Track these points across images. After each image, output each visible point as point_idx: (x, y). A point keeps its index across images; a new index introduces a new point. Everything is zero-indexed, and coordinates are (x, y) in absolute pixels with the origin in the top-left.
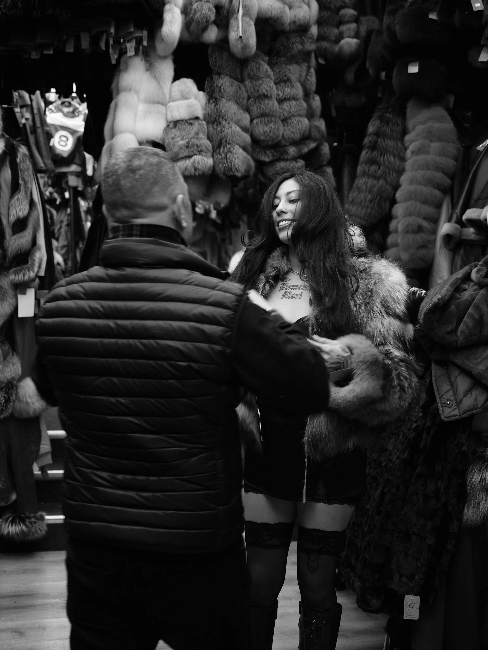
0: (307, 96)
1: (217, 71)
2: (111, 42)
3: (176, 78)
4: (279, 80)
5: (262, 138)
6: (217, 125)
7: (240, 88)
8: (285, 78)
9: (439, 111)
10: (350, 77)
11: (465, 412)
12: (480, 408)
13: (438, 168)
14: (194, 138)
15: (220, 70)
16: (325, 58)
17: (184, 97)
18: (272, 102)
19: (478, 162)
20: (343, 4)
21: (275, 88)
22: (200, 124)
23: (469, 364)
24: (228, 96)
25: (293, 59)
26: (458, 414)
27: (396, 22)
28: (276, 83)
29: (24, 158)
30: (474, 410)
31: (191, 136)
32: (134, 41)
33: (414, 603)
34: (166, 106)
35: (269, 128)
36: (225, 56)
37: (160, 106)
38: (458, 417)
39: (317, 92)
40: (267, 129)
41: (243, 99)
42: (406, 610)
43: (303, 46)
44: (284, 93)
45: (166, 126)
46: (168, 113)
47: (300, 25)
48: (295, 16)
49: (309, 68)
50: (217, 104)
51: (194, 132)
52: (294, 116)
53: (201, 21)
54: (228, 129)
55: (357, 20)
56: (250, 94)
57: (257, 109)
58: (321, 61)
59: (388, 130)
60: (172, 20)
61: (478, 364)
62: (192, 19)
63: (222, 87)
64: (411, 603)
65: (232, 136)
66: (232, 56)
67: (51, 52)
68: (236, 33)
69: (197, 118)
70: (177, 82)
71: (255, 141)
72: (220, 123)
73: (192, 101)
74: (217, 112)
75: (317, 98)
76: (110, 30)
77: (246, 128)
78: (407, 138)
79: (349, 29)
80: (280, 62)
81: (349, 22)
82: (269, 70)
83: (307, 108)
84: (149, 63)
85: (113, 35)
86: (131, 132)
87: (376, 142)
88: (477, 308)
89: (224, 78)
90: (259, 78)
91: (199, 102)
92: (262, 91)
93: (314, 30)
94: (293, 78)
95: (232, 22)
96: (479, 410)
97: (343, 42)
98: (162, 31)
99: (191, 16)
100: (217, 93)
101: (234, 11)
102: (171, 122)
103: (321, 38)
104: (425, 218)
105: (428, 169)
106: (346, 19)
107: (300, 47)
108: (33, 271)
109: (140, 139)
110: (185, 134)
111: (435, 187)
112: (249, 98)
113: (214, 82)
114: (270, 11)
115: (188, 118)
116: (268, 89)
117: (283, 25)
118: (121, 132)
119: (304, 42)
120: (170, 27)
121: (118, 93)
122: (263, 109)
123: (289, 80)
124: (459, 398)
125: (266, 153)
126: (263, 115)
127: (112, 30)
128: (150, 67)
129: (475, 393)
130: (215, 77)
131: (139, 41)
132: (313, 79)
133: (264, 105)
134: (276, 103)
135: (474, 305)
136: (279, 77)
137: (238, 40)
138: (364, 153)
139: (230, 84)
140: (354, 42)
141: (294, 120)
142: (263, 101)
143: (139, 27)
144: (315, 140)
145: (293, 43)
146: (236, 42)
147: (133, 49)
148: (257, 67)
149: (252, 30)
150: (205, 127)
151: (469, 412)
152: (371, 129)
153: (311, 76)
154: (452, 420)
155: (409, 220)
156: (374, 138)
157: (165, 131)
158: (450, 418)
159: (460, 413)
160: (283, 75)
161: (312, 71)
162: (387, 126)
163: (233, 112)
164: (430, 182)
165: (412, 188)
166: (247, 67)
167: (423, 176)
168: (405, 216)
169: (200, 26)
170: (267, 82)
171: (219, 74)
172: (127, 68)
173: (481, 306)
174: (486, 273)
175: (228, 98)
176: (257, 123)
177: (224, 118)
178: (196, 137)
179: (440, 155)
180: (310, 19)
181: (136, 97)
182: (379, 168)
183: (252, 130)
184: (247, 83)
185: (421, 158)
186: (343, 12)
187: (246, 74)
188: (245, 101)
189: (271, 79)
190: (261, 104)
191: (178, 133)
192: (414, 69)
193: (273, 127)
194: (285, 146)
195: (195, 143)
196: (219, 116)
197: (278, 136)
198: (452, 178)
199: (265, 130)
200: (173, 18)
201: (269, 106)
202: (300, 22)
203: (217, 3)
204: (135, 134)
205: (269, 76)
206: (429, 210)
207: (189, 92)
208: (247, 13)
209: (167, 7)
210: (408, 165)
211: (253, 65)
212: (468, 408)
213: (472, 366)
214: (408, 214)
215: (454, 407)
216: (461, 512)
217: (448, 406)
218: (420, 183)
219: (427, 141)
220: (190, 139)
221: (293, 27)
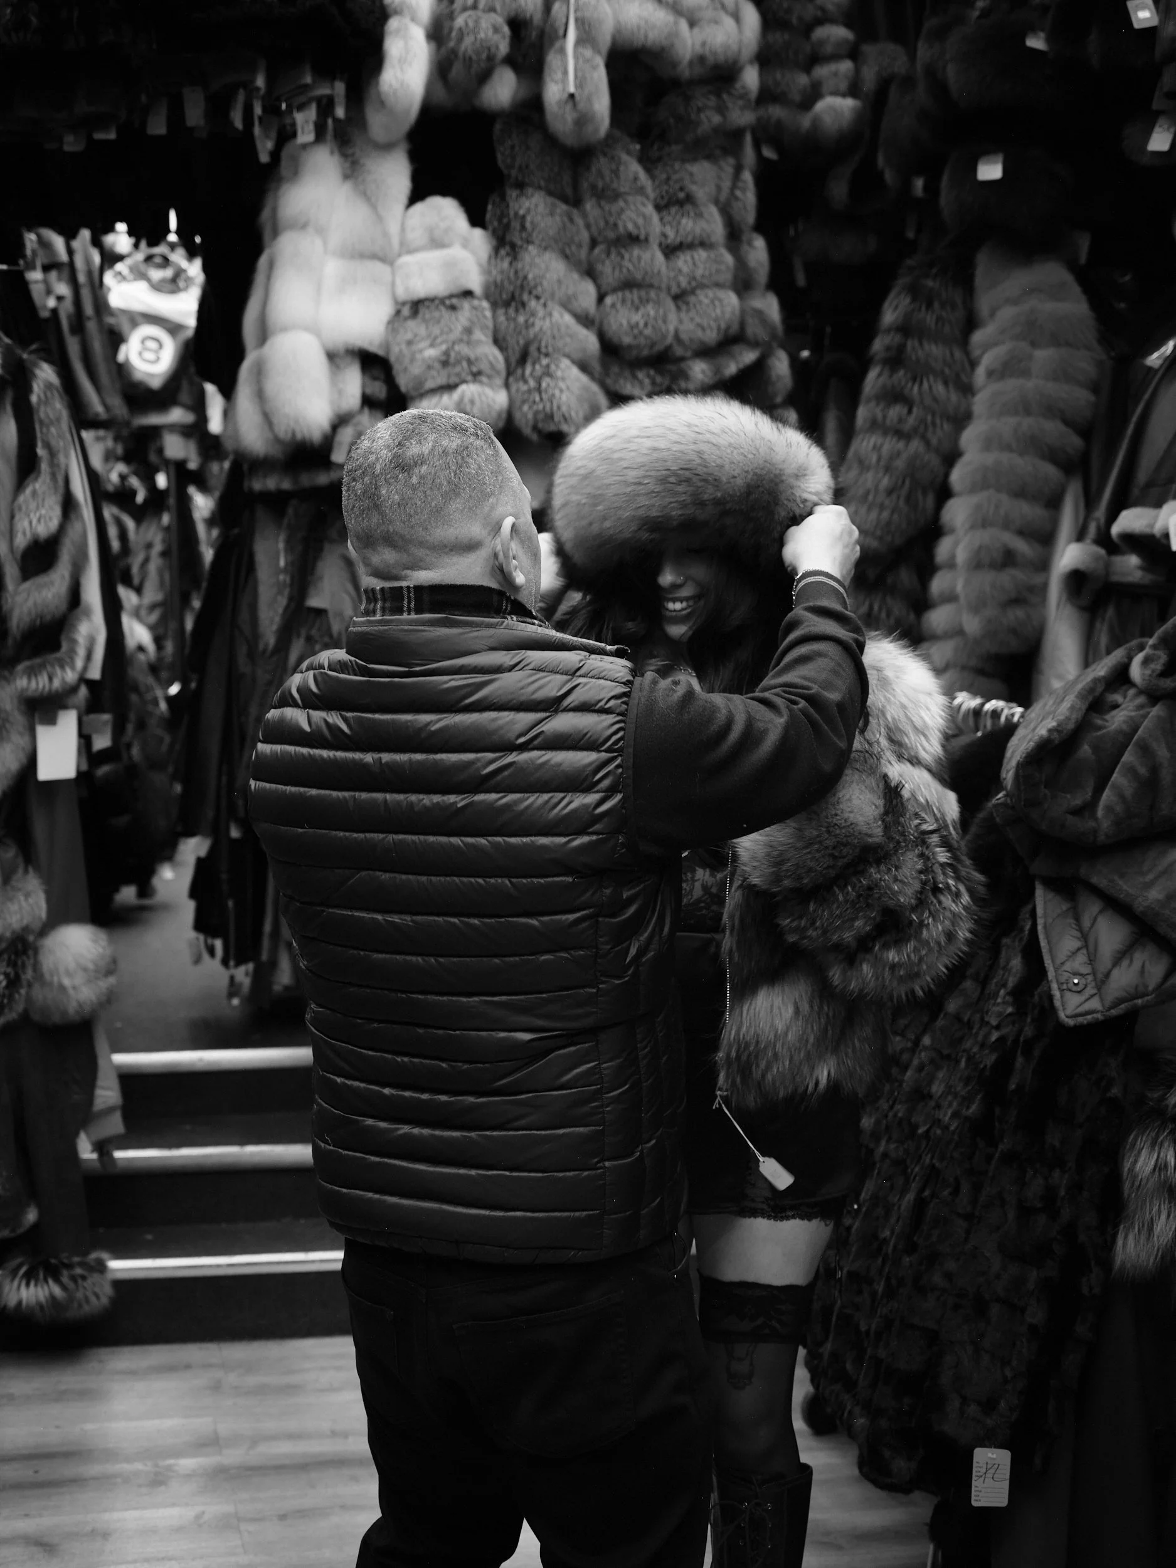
0: (734, 236)
1: (517, 177)
2: (258, 110)
3: (417, 195)
4: (666, 199)
5: (627, 340)
6: (517, 311)
7: (572, 220)
8: (681, 195)
9: (1053, 272)
10: (839, 190)
11: (1116, 1004)
12: (1153, 992)
13: (1050, 410)
14: (461, 340)
15: (523, 176)
16: (778, 146)
17: (436, 243)
18: (649, 254)
19: (1147, 396)
20: (819, 13)
21: (655, 218)
22: (475, 309)
23: (1125, 887)
24: (543, 240)
25: (701, 149)
26: (1100, 1008)
27: (948, 56)
28: (658, 208)
29: (49, 394)
30: (1137, 998)
31: (452, 336)
32: (314, 106)
33: (996, 1466)
34: (392, 264)
35: (643, 315)
36: (535, 141)
37: (378, 265)
38: (1099, 1016)
39: (758, 228)
40: (637, 318)
41: (580, 245)
42: (976, 1484)
43: (724, 116)
44: (678, 231)
45: (393, 312)
46: (398, 281)
47: (717, 67)
48: (704, 44)
49: (738, 169)
50: (515, 258)
51: (460, 328)
52: (702, 286)
53: (474, 58)
54: (544, 318)
55: (853, 53)
56: (596, 234)
57: (614, 269)
58: (769, 153)
59: (930, 320)
60: (404, 55)
61: (1148, 886)
62: (454, 52)
63: (528, 218)
64: (989, 1466)
65: (554, 337)
66: (551, 141)
67: (112, 136)
68: (560, 86)
69: (468, 294)
70: (419, 207)
71: (610, 348)
72: (523, 305)
73: (456, 252)
74: (517, 279)
75: (760, 243)
76: (253, 81)
77: (587, 316)
78: (978, 337)
79: (836, 74)
80: (669, 155)
81: (835, 57)
82: (642, 175)
83: (736, 268)
84: (350, 159)
85: (262, 92)
86: (307, 329)
87: (901, 348)
88: (1145, 750)
89: (532, 196)
90: (616, 196)
91: (473, 253)
92: (625, 227)
93: (751, 78)
94: (701, 193)
95: (552, 59)
96: (1149, 998)
97: (820, 106)
98: (381, 83)
99: (452, 44)
100: (517, 233)
101: (556, 32)
102: (404, 304)
103: (766, 96)
104: (1021, 533)
105: (1028, 412)
106: (829, 49)
107: (717, 119)
108: (73, 668)
109: (330, 346)
110: (438, 332)
111: (1043, 457)
112: (594, 243)
113: (508, 206)
114: (642, 31)
115: (446, 293)
116: (640, 221)
117: (674, 65)
118: (285, 329)
119: (727, 107)
120: (399, 74)
121: (276, 233)
122: (628, 270)
123: (689, 199)
124: (1102, 968)
125: (635, 377)
126: (629, 284)
127: (260, 82)
128: (352, 170)
129: (1140, 957)
130: (512, 194)
131: (326, 107)
132: (750, 196)
133: (630, 260)
134: (659, 257)
135: (1137, 744)
136: (667, 192)
137: (566, 102)
138: (872, 375)
139: (548, 211)
140: (847, 104)
141: (704, 297)
142: (627, 251)
143: (325, 73)
144: (754, 344)
145: (699, 110)
146: (560, 107)
147: (312, 126)
148: (614, 167)
149: (600, 77)
150: (488, 314)
151: (1126, 1004)
152: (889, 316)
153: (744, 190)
154: (1085, 1022)
155: (984, 537)
156: (898, 338)
157: (390, 326)
158: (1080, 1019)
159: (1103, 1005)
160: (677, 187)
161: (747, 176)
162: (927, 308)
163: (555, 277)
164: (1033, 445)
165: (990, 458)
166: (588, 169)
167: (1016, 431)
168: (973, 527)
169: (473, 70)
170: (638, 205)
171: (521, 186)
172: (296, 173)
173: (1154, 745)
174: (1164, 665)
175: (544, 244)
176: (613, 306)
177: (535, 292)
178: (465, 338)
179: (1056, 379)
180: (740, 51)
181: (318, 243)
182: (910, 412)
183: (601, 324)
184: (588, 206)
185: (1011, 386)
186: (820, 33)
187: (585, 185)
188: (583, 253)
189: (647, 197)
190: (623, 258)
191: (422, 331)
192: (991, 171)
193: (652, 313)
194: (682, 359)
195: (463, 353)
196: (522, 287)
197: (664, 337)
198: (1085, 432)
199: (633, 322)
200: (407, 52)
201: (642, 264)
202: (716, 59)
203: (513, 14)
204: (318, 334)
205: (641, 191)
206: (1030, 512)
207: (447, 231)
208: (586, 38)
209: (393, 24)
210: (980, 403)
211: (602, 163)
212: (1124, 994)
213: (1131, 891)
214: (981, 522)
215: (1090, 990)
216: (1109, 1246)
217: (1075, 988)
218: (1008, 448)
219: (1024, 345)
220: (450, 344)
221: (698, 71)
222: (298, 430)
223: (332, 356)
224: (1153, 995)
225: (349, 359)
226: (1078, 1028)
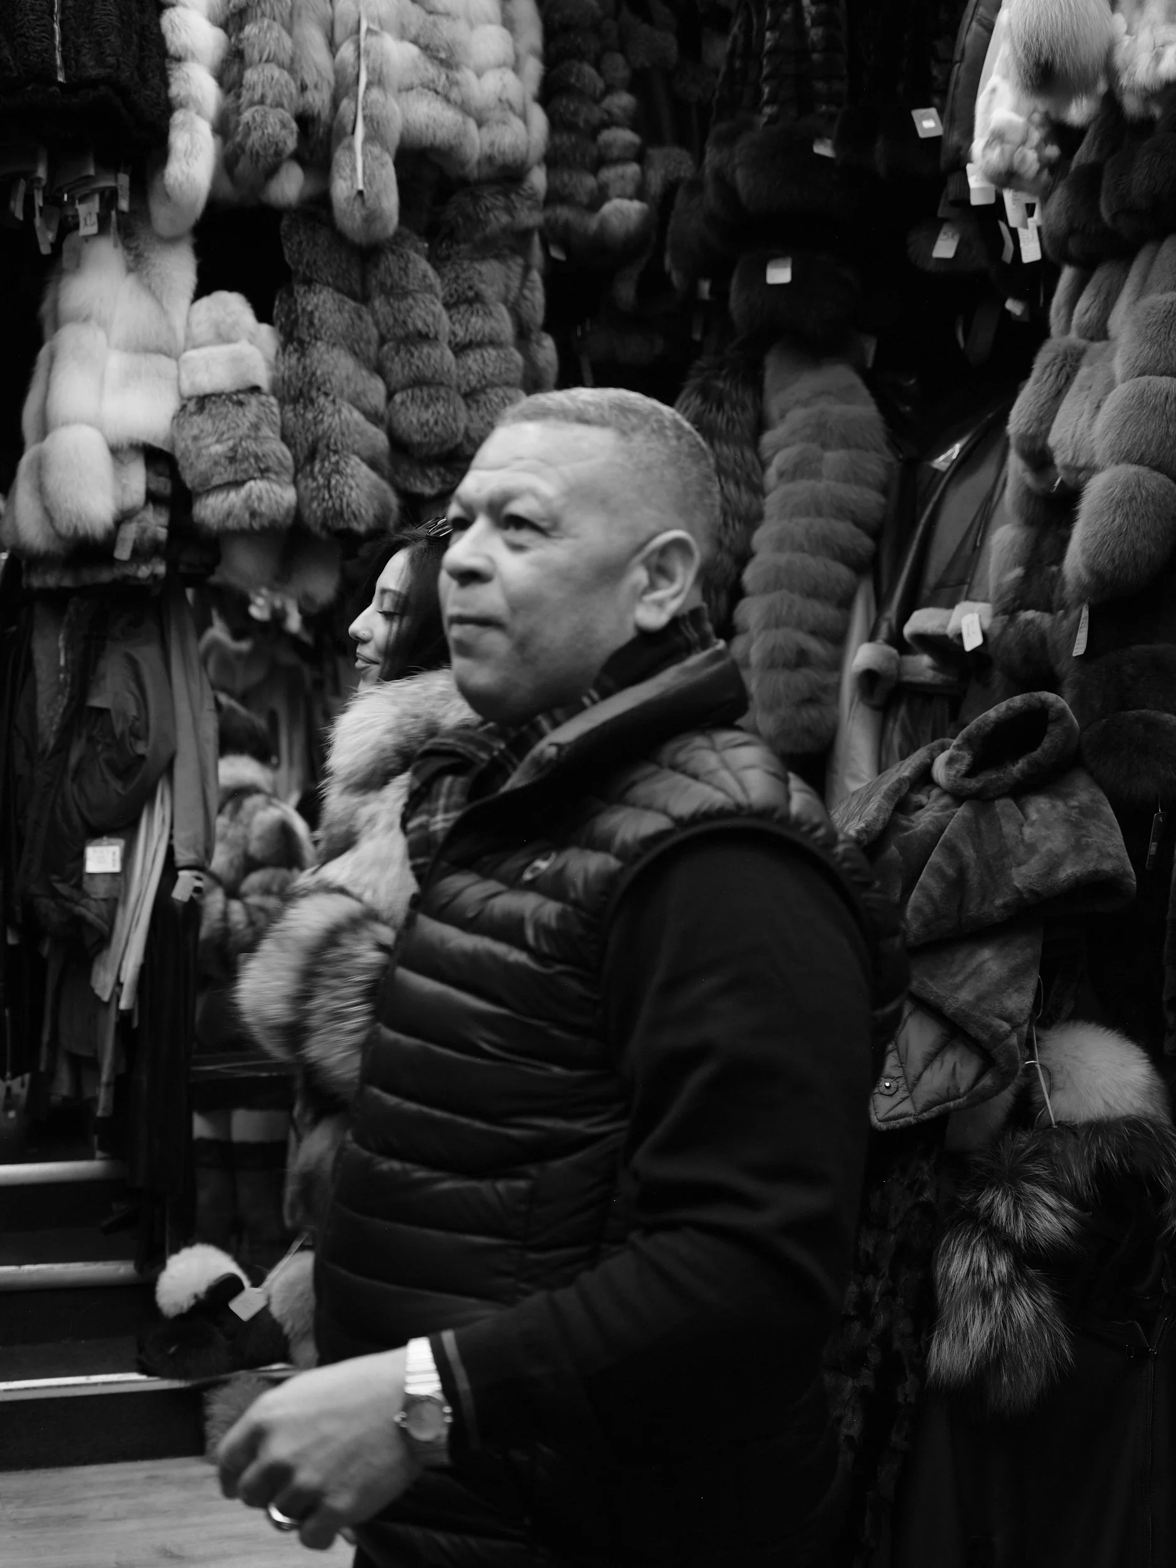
0: (523, 335)
1: (304, 273)
2: (39, 201)
3: (202, 290)
4: (455, 297)
5: (417, 438)
6: (305, 407)
7: (360, 317)
8: (471, 294)
9: (842, 375)
10: (626, 291)
11: (928, 1107)
12: (964, 1095)
13: (842, 511)
14: (249, 437)
15: (311, 273)
16: (566, 247)
17: (222, 338)
18: (438, 352)
19: (935, 498)
20: (606, 117)
21: (445, 316)
22: (263, 404)
23: (935, 989)
24: (331, 336)
25: (490, 248)
26: (913, 1112)
27: (736, 161)
28: (447, 306)
30: (949, 1100)
31: (240, 432)
32: (97, 198)
34: (177, 359)
35: (433, 413)
36: (323, 237)
37: (164, 359)
38: (911, 1119)
39: (547, 327)
40: (427, 416)
41: (369, 342)
43: (512, 216)
44: (467, 329)
45: (179, 408)
46: (183, 376)
47: (505, 167)
48: (492, 144)
49: (527, 269)
50: (303, 355)
51: (247, 424)
52: (493, 385)
53: (261, 152)
54: (333, 415)
55: (640, 157)
56: (384, 331)
57: (403, 366)
58: (556, 254)
59: (721, 420)
60: (190, 147)
61: (958, 987)
62: (241, 147)
63: (317, 314)
65: (343, 434)
66: (339, 237)
68: (349, 183)
69: (255, 389)
70: (205, 301)
71: (399, 446)
72: (312, 401)
73: (243, 347)
74: (305, 375)
75: (548, 342)
76: (35, 171)
77: (376, 413)
78: (768, 438)
79: (623, 177)
80: (457, 254)
81: (621, 160)
82: (431, 272)
83: (525, 367)
84: (133, 252)
85: (44, 183)
86: (90, 424)
88: (952, 850)
89: (320, 292)
90: (405, 294)
91: (260, 348)
92: (414, 324)
93: (538, 178)
94: (490, 292)
95: (340, 155)
96: (961, 1100)
97: (607, 208)
98: (167, 176)
99: (238, 139)
100: (305, 329)
101: (344, 128)
102: (190, 399)
103: (554, 197)
104: (813, 633)
105: (819, 513)
106: (615, 152)
107: (505, 219)
109: (114, 441)
110: (225, 428)
111: (835, 558)
112: (383, 340)
113: (296, 301)
114: (430, 130)
115: (233, 389)
116: (430, 319)
117: (463, 164)
118: (66, 423)
119: (515, 208)
120: (185, 167)
121: (57, 326)
122: (418, 367)
123: (478, 298)
124: (913, 1070)
125: (426, 476)
126: (418, 382)
127: (41, 172)
128: (136, 263)
129: (950, 1058)
130: (299, 289)
131: (109, 199)
132: (537, 297)
133: (420, 358)
134: (449, 354)
135: (943, 845)
136: (456, 290)
137: (355, 199)
139: (336, 307)
140: (634, 207)
141: (494, 396)
142: (416, 348)
143: (109, 165)
145: (488, 210)
146: (348, 204)
147: (94, 219)
148: (403, 265)
149: (388, 175)
150: (276, 410)
151: (938, 1107)
153: (532, 290)
154: (898, 1126)
155: (779, 636)
157: (175, 421)
158: (893, 1123)
159: (915, 1108)
160: (466, 285)
161: (536, 276)
162: (718, 410)
163: (344, 374)
164: (824, 545)
165: (783, 558)
166: (377, 266)
167: (807, 531)
168: (766, 627)
169: (260, 165)
170: (427, 303)
171: (309, 282)
172: (78, 265)
173: (961, 845)
174: (968, 765)
175: (332, 341)
176: (403, 403)
177: (323, 389)
178: (253, 434)
179: (846, 480)
180: (528, 151)
181: (101, 335)
183: (391, 419)
184: (377, 303)
185: (802, 487)
186: (607, 135)
187: (374, 282)
188: (373, 349)
189: (436, 296)
190: (412, 355)
191: (208, 426)
192: (780, 274)
193: (442, 411)
195: (250, 449)
196: (310, 383)
197: (454, 434)
198: (876, 534)
199: (423, 420)
200: (193, 145)
201: (432, 361)
202: (504, 160)
203: (300, 110)
204: (101, 429)
205: (430, 289)
206: (823, 612)
207: (234, 325)
208: (374, 135)
209: (178, 117)
210: (771, 504)
211: (390, 261)
212: (936, 1097)
213: (941, 993)
214: (774, 622)
215: (901, 1094)
216: (923, 1352)
217: (887, 1092)
218: (801, 549)
219: (814, 447)
220: (237, 440)
221: (486, 170)
222: (79, 525)
223: (115, 451)
224: (965, 1098)
225: (133, 455)
226: (891, 1132)
